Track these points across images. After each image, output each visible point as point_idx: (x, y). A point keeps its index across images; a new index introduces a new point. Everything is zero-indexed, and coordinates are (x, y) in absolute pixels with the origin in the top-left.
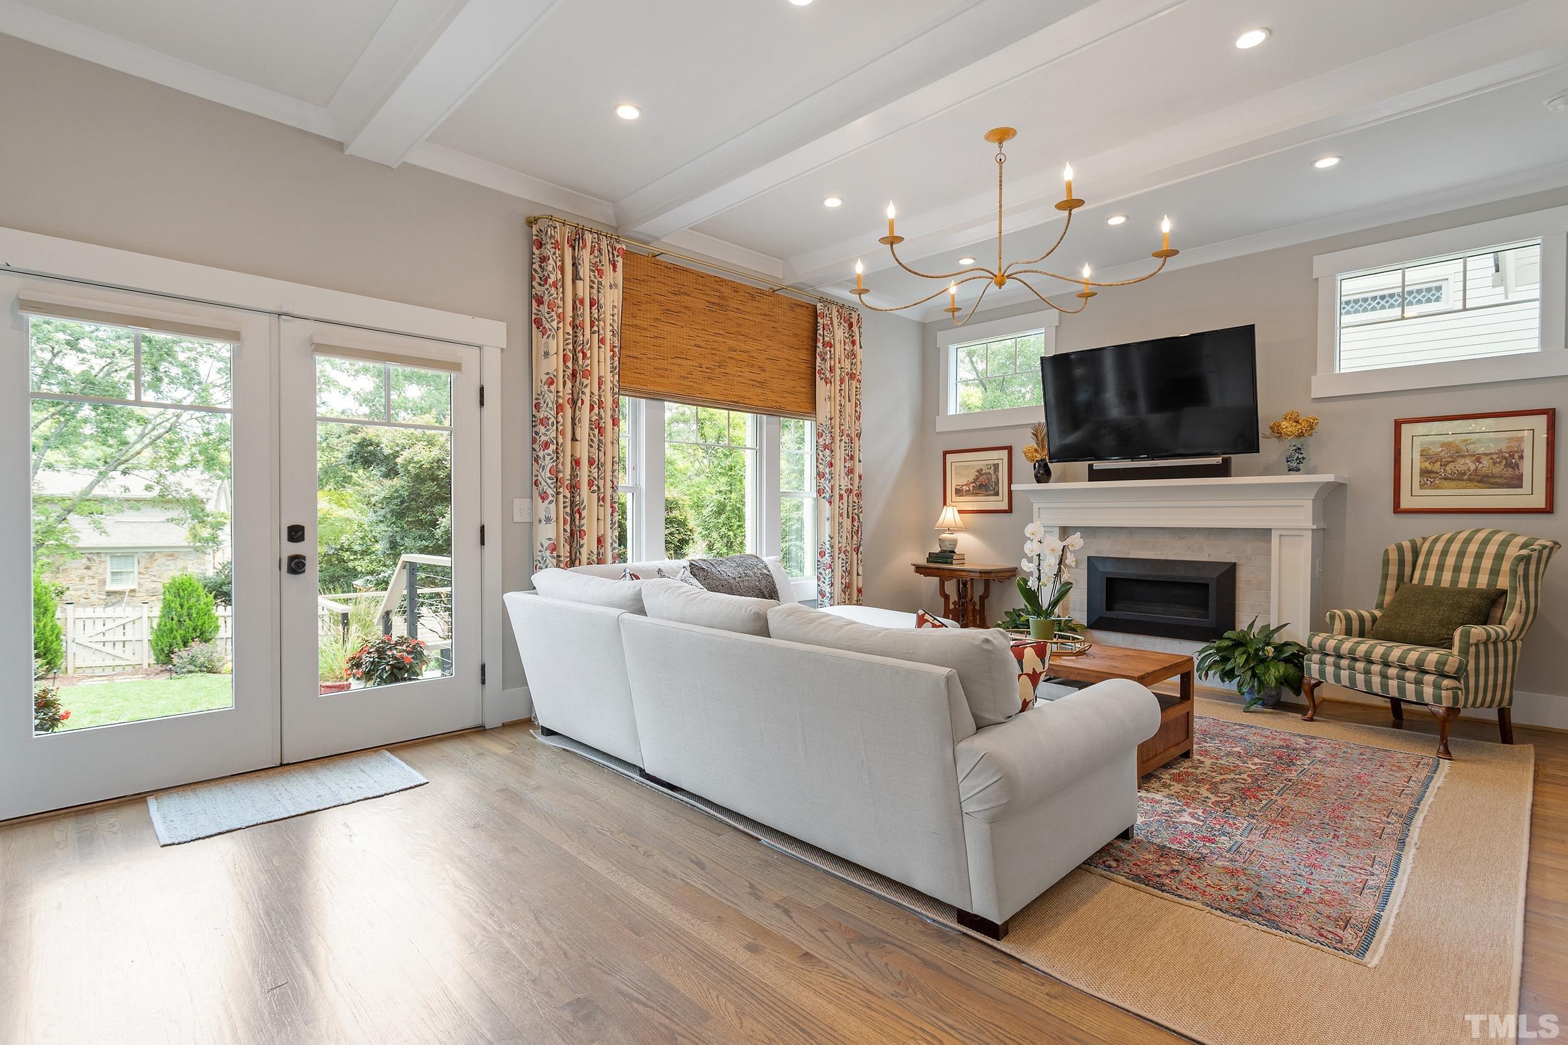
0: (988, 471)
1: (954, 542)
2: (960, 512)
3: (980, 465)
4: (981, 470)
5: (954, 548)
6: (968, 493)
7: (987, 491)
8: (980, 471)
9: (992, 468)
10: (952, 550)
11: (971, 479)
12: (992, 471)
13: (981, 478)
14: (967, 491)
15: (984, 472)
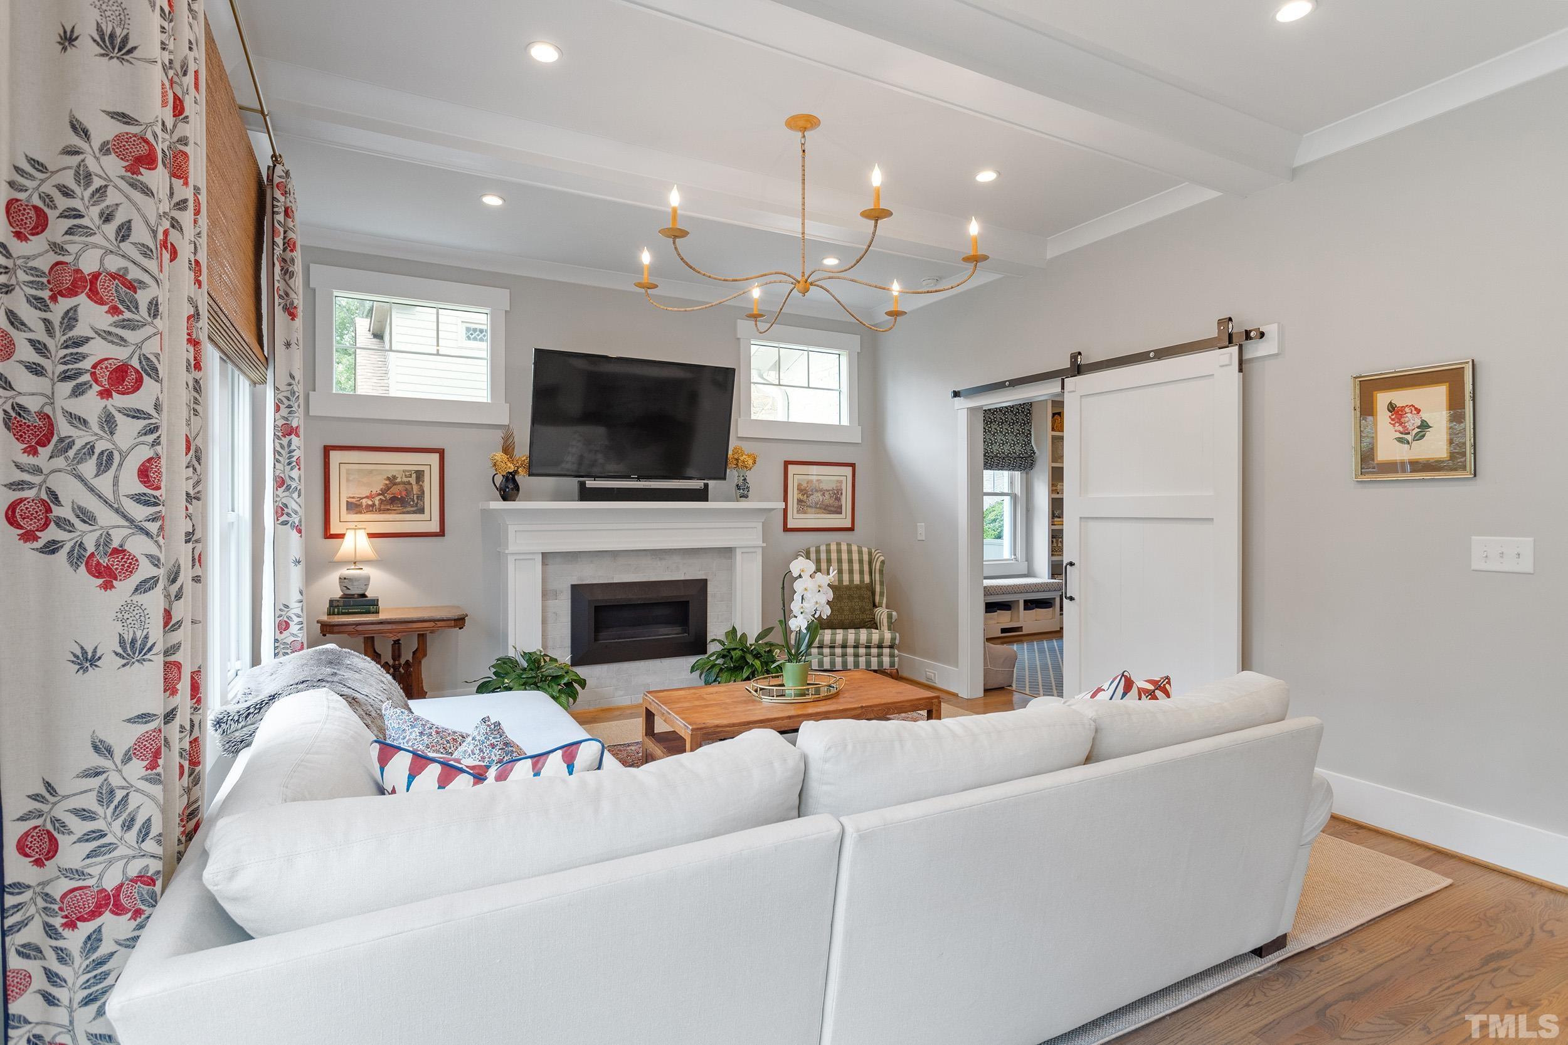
0: (405, 480)
1: (367, 580)
2: (372, 536)
3: (392, 470)
4: (395, 477)
5: (366, 590)
6: (371, 509)
7: (405, 507)
8: (392, 480)
9: (414, 475)
10: (361, 592)
11: (377, 488)
12: (413, 480)
13: (395, 490)
14: (368, 506)
15: (399, 480)
